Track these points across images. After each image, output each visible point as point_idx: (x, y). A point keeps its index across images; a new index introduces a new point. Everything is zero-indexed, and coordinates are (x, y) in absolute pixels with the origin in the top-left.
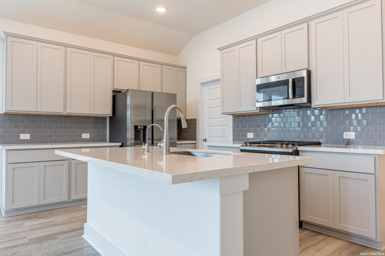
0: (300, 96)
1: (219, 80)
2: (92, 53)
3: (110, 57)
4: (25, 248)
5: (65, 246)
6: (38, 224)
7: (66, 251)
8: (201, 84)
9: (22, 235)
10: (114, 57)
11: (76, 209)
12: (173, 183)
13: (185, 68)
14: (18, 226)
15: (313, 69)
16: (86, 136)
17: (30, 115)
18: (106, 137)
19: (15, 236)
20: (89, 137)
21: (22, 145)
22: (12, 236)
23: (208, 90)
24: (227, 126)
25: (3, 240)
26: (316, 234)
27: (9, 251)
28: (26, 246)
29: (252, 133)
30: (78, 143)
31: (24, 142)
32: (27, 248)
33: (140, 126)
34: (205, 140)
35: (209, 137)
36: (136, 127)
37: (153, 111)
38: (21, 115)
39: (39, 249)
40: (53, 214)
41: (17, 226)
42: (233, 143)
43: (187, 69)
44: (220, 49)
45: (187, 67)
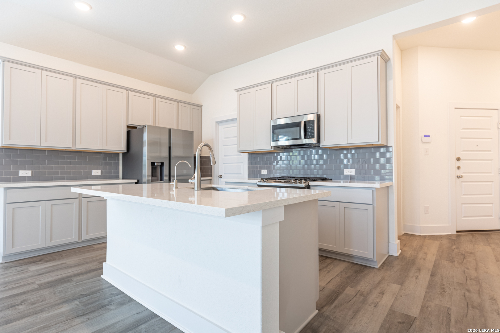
0: (311, 137)
1: (236, 119)
2: (104, 85)
3: (124, 91)
4: (35, 294)
5: (83, 288)
6: (47, 267)
7: (86, 293)
8: (217, 122)
9: (29, 281)
10: (128, 92)
11: (88, 249)
12: (227, 216)
13: (201, 106)
14: (22, 272)
15: (321, 113)
16: (96, 172)
17: (32, 150)
18: (119, 173)
19: (21, 282)
20: (100, 174)
21: (22, 183)
22: (16, 283)
23: (223, 128)
24: (242, 163)
25: (5, 288)
26: (325, 258)
27: (17, 299)
28: (37, 292)
29: (266, 169)
30: (88, 180)
31: (24, 179)
32: (38, 294)
33: (157, 163)
34: (221, 177)
35: (225, 174)
36: (153, 164)
37: (170, 148)
38: (20, 149)
39: (53, 294)
40: (62, 256)
41: (20, 271)
42: (248, 179)
43: (203, 108)
44: (237, 90)
45: (202, 105)
